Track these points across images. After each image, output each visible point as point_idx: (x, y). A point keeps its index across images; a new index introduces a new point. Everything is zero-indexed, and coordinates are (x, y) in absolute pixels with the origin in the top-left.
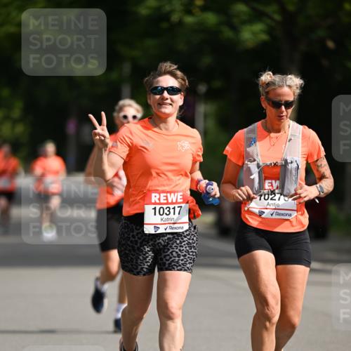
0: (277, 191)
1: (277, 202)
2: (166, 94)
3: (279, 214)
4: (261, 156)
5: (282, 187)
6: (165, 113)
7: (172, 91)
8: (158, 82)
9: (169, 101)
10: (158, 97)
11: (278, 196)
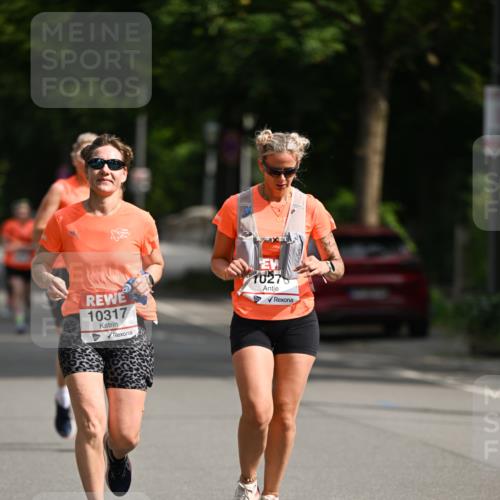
0: (275, 273)
1: (275, 285)
2: (106, 168)
3: (278, 300)
4: (259, 229)
5: (283, 267)
6: (104, 192)
7: (115, 165)
8: (97, 153)
9: (109, 177)
10: (97, 172)
11: (276, 278)
